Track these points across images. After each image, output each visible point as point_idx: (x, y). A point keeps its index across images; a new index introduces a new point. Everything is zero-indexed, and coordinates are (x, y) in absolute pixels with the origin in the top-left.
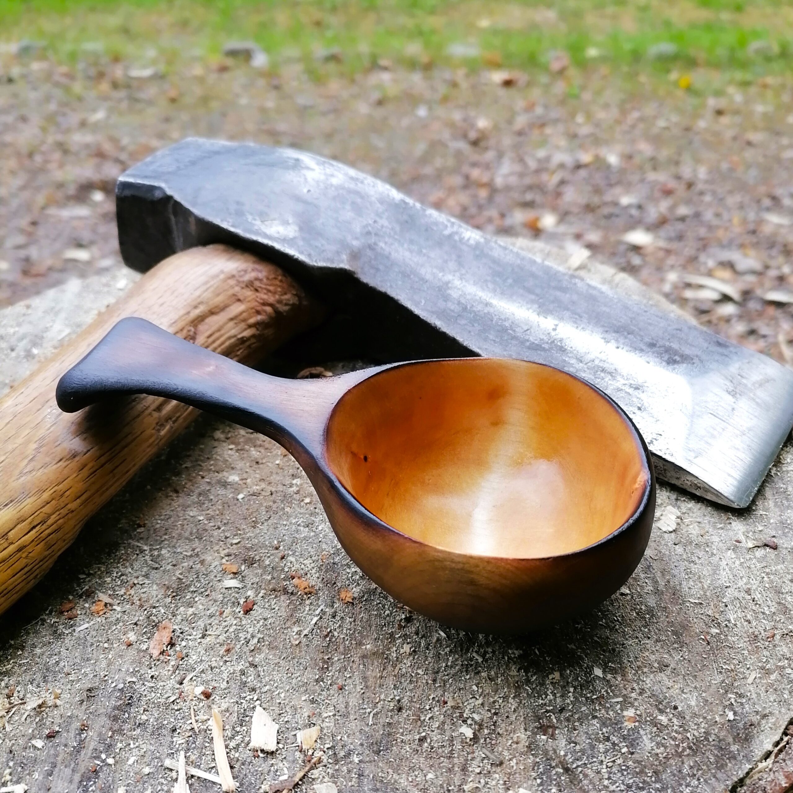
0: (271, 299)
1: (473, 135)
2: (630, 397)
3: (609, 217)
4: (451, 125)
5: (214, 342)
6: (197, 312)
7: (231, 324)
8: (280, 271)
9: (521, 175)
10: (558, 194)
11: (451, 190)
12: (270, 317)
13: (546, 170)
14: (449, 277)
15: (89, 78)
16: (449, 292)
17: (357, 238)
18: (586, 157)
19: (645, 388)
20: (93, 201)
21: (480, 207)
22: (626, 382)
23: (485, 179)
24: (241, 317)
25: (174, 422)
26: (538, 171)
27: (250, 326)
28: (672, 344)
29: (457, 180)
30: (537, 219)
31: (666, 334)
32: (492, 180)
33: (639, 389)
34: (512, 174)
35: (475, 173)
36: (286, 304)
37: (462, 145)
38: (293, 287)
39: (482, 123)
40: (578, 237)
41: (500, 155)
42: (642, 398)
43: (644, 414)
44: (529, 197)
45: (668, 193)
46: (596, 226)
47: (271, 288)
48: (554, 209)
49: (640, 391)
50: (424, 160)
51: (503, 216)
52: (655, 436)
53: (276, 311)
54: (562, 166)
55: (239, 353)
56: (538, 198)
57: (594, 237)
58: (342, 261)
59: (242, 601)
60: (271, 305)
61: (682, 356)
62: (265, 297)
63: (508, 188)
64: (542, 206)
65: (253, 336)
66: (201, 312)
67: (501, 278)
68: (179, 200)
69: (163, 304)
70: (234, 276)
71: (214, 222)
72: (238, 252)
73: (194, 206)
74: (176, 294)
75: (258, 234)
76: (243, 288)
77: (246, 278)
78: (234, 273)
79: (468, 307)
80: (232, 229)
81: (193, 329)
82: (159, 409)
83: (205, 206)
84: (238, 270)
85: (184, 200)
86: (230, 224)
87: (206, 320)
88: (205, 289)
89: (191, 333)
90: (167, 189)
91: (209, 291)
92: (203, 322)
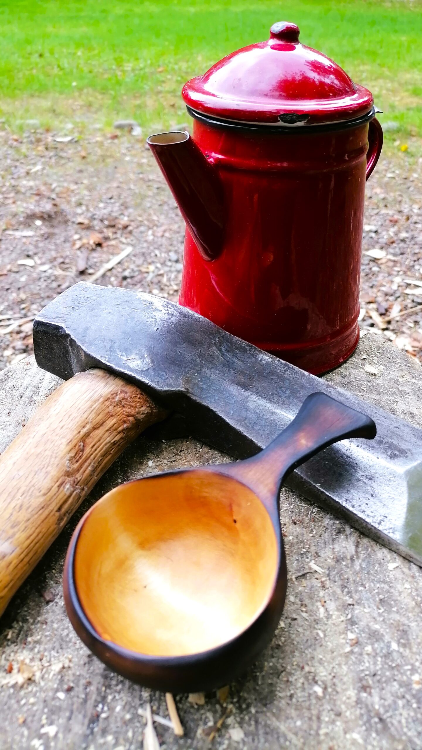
0: (133, 412)
2: (366, 486)
5: (96, 450)
6: (85, 430)
7: (107, 434)
8: (139, 391)
12: (133, 424)
15: (31, 142)
16: (248, 404)
19: (376, 479)
20: (35, 225)
22: (363, 474)
24: (113, 428)
25: (69, 514)
27: (119, 433)
28: (393, 440)
31: (389, 432)
33: (372, 479)
36: (143, 414)
38: (148, 401)
42: (374, 487)
43: (375, 500)
45: (394, 222)
47: (133, 404)
49: (373, 481)
52: (382, 518)
53: (136, 420)
55: (112, 452)
58: (179, 386)
60: (132, 416)
61: (399, 451)
62: (129, 410)
65: (121, 438)
66: (87, 430)
67: (282, 391)
68: (74, 338)
69: (63, 427)
70: (109, 399)
71: (97, 357)
72: (112, 378)
73: (83, 344)
74: (71, 418)
75: (125, 368)
76: (114, 406)
77: (117, 399)
78: (109, 396)
79: (261, 415)
80: (108, 364)
81: (82, 444)
82: (59, 509)
83: (91, 344)
84: (112, 393)
85: (77, 339)
86: (107, 360)
87: (91, 435)
88: (90, 411)
89: (81, 447)
90: (66, 329)
91: (93, 413)
92: (89, 437)
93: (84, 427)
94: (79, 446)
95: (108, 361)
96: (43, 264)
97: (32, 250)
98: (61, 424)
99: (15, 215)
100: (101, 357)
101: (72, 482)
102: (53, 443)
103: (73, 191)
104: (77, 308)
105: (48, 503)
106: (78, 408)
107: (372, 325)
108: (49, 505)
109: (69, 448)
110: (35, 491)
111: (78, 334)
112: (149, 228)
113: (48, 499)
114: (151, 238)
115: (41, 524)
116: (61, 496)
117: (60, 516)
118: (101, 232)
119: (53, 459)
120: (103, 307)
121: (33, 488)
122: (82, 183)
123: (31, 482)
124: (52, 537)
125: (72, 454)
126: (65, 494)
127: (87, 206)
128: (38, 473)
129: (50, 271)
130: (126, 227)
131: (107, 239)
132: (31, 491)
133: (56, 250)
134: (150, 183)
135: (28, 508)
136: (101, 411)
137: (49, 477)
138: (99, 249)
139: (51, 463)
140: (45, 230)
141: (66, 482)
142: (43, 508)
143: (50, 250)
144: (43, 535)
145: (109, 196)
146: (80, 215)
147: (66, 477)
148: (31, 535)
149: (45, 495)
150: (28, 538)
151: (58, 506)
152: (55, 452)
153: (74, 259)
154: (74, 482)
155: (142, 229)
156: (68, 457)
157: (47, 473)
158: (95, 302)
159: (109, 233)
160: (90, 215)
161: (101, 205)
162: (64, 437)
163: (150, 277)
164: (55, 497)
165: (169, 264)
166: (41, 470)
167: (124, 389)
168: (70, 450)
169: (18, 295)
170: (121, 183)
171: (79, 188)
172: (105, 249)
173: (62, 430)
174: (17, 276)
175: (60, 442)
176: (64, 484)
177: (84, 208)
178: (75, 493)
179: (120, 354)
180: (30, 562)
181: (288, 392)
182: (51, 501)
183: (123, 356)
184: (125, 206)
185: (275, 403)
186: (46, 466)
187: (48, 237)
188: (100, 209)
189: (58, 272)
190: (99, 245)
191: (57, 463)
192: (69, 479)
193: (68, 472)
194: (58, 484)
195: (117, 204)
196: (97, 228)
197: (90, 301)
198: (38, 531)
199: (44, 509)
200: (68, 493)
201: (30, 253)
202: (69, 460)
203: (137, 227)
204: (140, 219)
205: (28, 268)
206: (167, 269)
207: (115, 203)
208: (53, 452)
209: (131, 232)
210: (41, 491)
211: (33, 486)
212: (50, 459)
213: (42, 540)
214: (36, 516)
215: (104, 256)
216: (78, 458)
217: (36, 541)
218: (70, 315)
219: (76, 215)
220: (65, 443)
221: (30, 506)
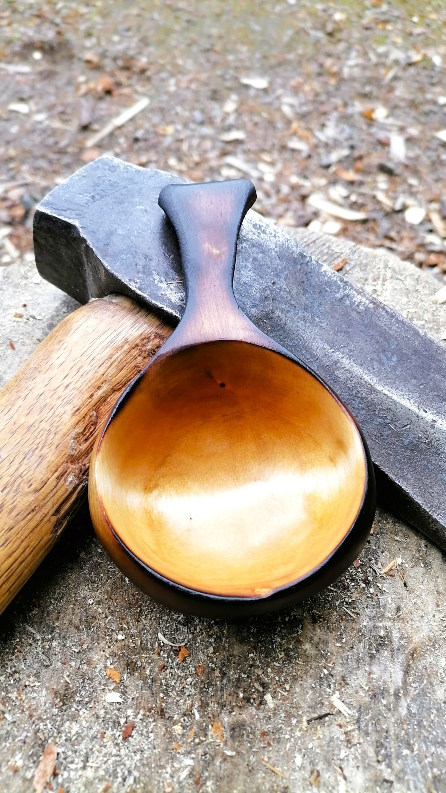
1: (330, 27)
3: (427, 114)
4: (313, 14)
9: (364, 68)
10: (391, 89)
11: (308, 77)
13: (383, 65)
14: (338, 355)
16: (337, 373)
17: (256, 306)
18: (416, 57)
20: (33, 59)
21: (329, 95)
23: (335, 69)
26: (377, 65)
29: (313, 68)
30: (373, 111)
32: (341, 70)
34: (357, 65)
35: (328, 62)
37: (320, 35)
39: (338, 16)
40: (402, 129)
41: (349, 48)
44: (368, 89)
46: (418, 121)
48: (386, 102)
50: (290, 46)
51: (346, 105)
54: (396, 62)
56: (375, 92)
57: (414, 131)
59: (122, 721)
63: (353, 79)
64: (377, 98)
66: (104, 393)
67: (386, 356)
68: (91, 246)
69: (68, 386)
70: (137, 345)
71: (123, 281)
72: (142, 313)
73: (104, 256)
74: (81, 373)
75: (163, 301)
76: (145, 358)
77: (149, 347)
78: (137, 342)
79: (354, 392)
80: (139, 292)
81: (95, 414)
82: (57, 511)
83: (115, 257)
84: (143, 337)
85: (97, 248)
86: (137, 286)
87: (108, 400)
88: (109, 364)
89: (93, 418)
90: (80, 230)
91: (113, 366)
92: (105, 403)
93: (99, 388)
94: (91, 417)
95: (139, 289)
96: (39, 111)
97: (27, 91)
98: (66, 381)
99: (9, 42)
100: (130, 280)
101: (77, 471)
102: (53, 411)
103: (82, 15)
104: (97, 197)
105: (42, 504)
106: (92, 357)
107: (431, 231)
108: (43, 506)
109: (75, 419)
110: (22, 485)
111: (98, 240)
112: (172, 75)
113: (41, 498)
114: (172, 89)
115: (29, 534)
116: (60, 493)
117: (58, 520)
118: (112, 75)
119: (51, 437)
120: (137, 200)
121: (20, 480)
122: (94, 6)
123: (17, 469)
124: (45, 552)
125: (79, 429)
126: (67, 490)
127: (98, 38)
128: (29, 456)
129: (47, 123)
130: (143, 71)
131: (119, 84)
132: (16, 484)
133: (57, 95)
134: (179, 14)
135: (12, 510)
136: (124, 364)
137: (45, 463)
138: (108, 98)
139: (49, 442)
140: (44, 66)
141: (69, 471)
142: (33, 510)
143: (49, 94)
144: (32, 551)
145: (127, 25)
146: (89, 49)
147: (69, 464)
148: (14, 552)
149: (36, 491)
150: (10, 556)
151: (56, 507)
152: (55, 425)
153: (77, 108)
154: (81, 470)
155: (164, 75)
156: (73, 434)
157: (42, 457)
158: (124, 191)
159: (122, 77)
160: (100, 50)
161: (116, 38)
162: (68, 403)
163: (168, 141)
164: (52, 494)
165: (192, 126)
166: (34, 452)
167: (160, 332)
168: (77, 424)
169: (7, 150)
170: (143, 9)
171: (89, 13)
172: (116, 99)
173: (66, 391)
174: (7, 125)
175: (63, 410)
176: (66, 475)
177: (94, 40)
178: (81, 486)
179: (157, 278)
180: (11, 590)
181: (394, 359)
182: (45, 501)
183: (161, 282)
184: (145, 42)
185: (375, 375)
186: (40, 446)
187: (48, 76)
188: (114, 43)
189: (57, 124)
190: (108, 92)
191: (56, 442)
192: (74, 467)
193: (72, 456)
194: (56, 474)
195: (136, 39)
196: (108, 69)
197: (117, 189)
198: (24, 545)
199: (35, 512)
200: (70, 489)
201: (25, 96)
202: (75, 439)
203: (158, 72)
204: (161, 61)
205: (21, 116)
206: (188, 133)
207: (131, 37)
208: (52, 425)
209: (149, 79)
210: (31, 485)
211: (20, 476)
212: (48, 435)
213: (31, 556)
214: (22, 523)
215: (114, 108)
216: (88, 434)
217: (20, 559)
218: (87, 208)
219: (84, 48)
220: (70, 412)
221: (15, 507)
